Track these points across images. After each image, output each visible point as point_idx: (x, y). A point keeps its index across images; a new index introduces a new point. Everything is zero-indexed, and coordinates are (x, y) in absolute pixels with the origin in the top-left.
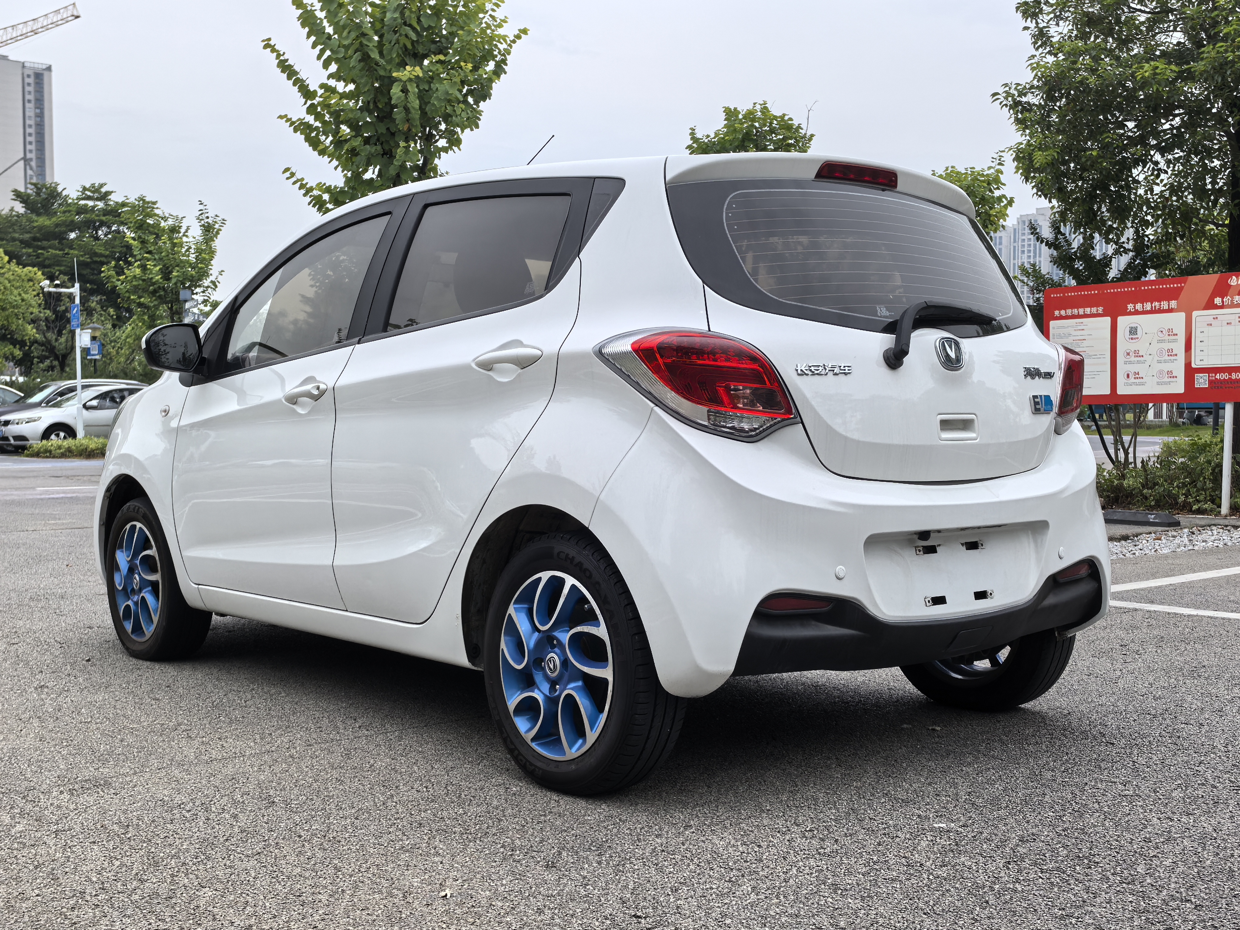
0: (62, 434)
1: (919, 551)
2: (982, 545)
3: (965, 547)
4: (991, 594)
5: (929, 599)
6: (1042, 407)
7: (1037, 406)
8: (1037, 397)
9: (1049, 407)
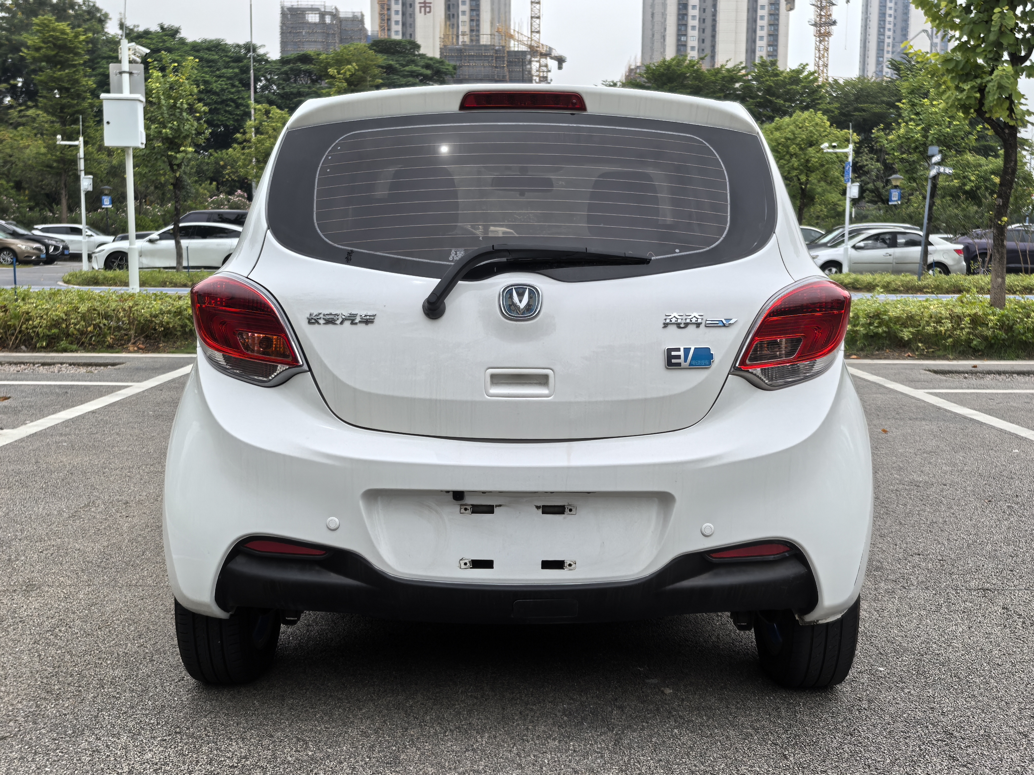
0: (834, 270)
1: (466, 509)
2: (571, 510)
3: (540, 511)
4: (570, 565)
5: (467, 561)
6: (685, 361)
7: (674, 361)
8: (678, 350)
9: (703, 362)
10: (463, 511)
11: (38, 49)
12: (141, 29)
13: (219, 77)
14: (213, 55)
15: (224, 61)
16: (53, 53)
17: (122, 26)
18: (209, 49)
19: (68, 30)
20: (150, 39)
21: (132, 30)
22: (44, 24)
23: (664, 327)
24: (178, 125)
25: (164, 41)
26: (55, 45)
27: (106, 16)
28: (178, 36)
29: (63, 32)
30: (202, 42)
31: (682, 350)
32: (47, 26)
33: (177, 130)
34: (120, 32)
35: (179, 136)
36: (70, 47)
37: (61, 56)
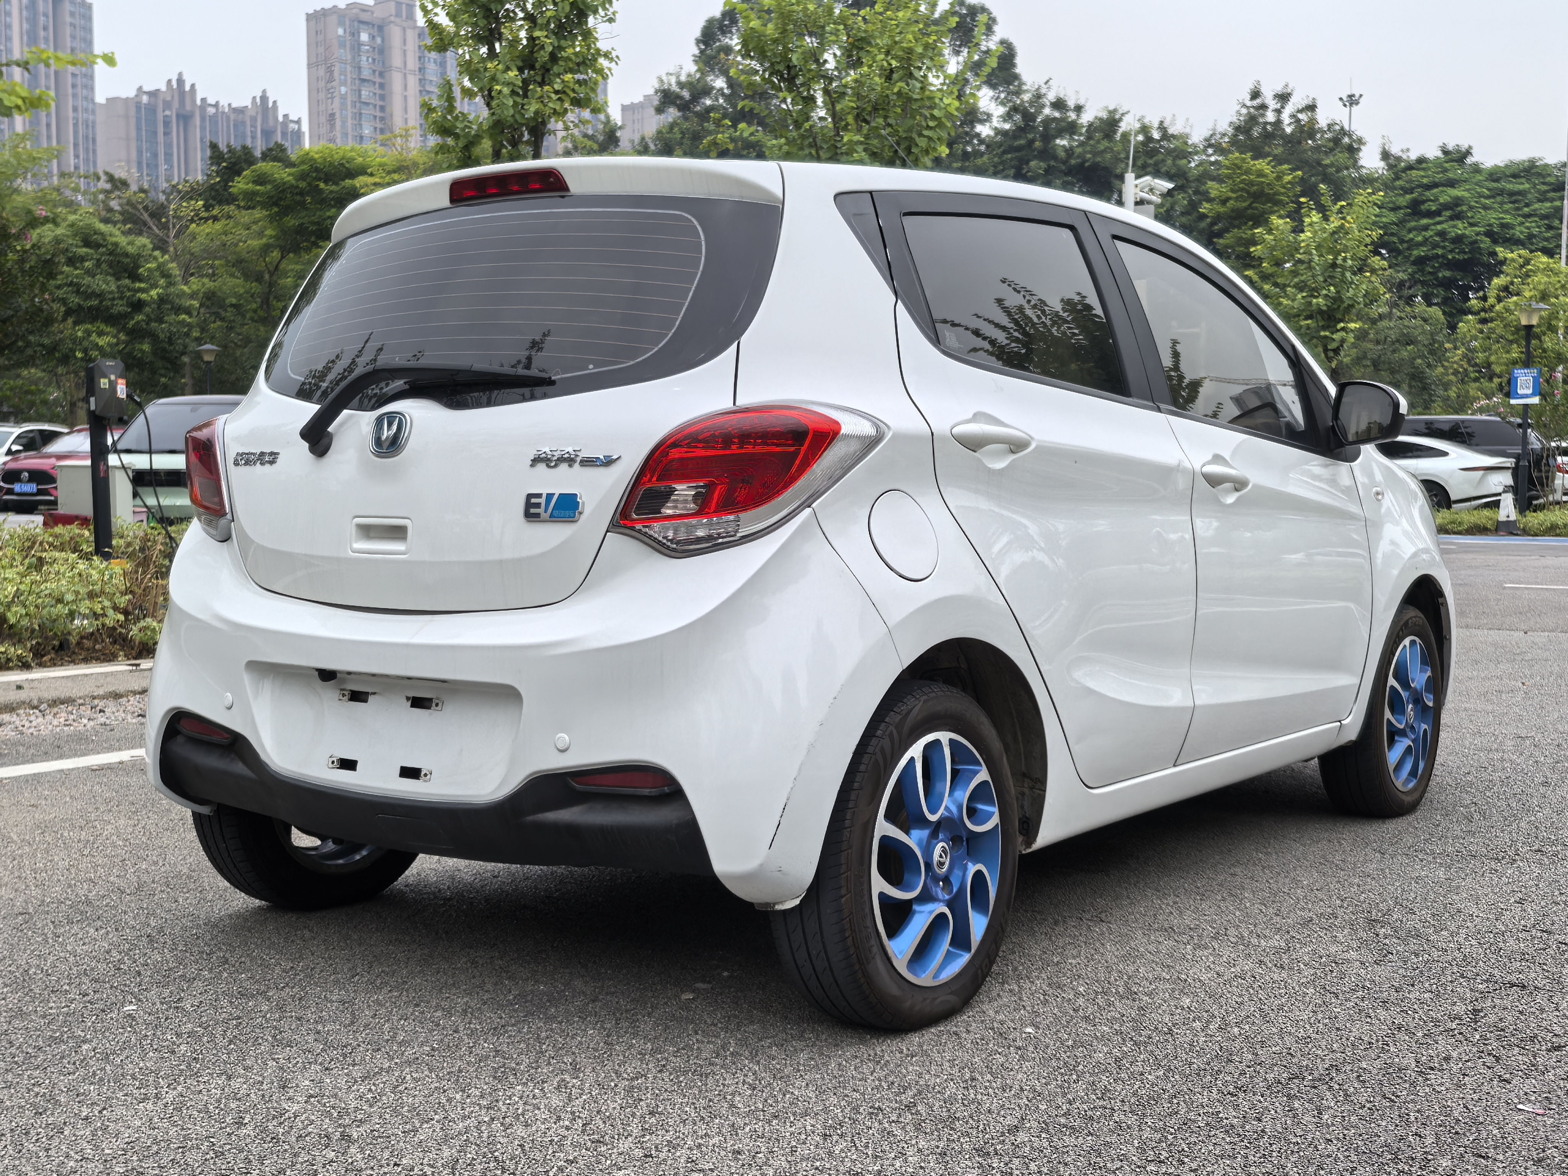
1: (344, 695)
2: (437, 705)
3: (409, 703)
4: (426, 775)
5: (335, 759)
6: (546, 511)
7: (533, 511)
8: (539, 496)
9: (567, 513)
10: (341, 697)
11: (1224, 202)
12: (1413, 156)
13: (1527, 216)
14: (1523, 184)
15: (1539, 191)
16: (1245, 204)
17: (1386, 155)
18: (1515, 176)
19: (1267, 169)
20: (1424, 169)
21: (1399, 159)
22: (1235, 164)
23: (532, 466)
24: (1338, 292)
25: (1446, 170)
26: (1248, 192)
27: (1360, 141)
28: (1469, 160)
29: (1260, 174)
30: (1507, 166)
31: (544, 496)
32: (1239, 168)
33: (1337, 299)
34: (1382, 164)
35: (1339, 307)
36: (1269, 194)
37: (1256, 208)
